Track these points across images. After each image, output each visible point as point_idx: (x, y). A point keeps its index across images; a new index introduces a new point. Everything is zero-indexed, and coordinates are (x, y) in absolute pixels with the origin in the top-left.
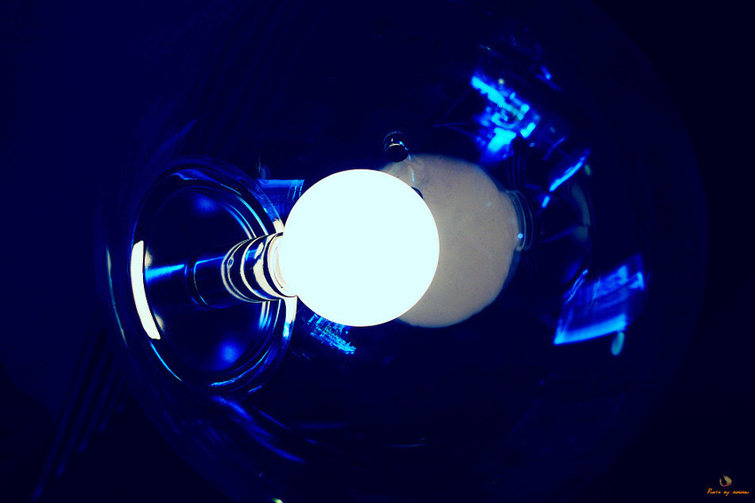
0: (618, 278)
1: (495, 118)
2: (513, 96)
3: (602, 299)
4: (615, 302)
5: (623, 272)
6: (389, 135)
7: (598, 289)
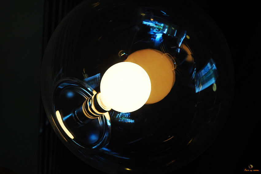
0: (208, 67)
1: (155, 31)
2: (157, 23)
3: (205, 75)
4: (210, 75)
5: (209, 65)
6: (120, 52)
7: (203, 72)
